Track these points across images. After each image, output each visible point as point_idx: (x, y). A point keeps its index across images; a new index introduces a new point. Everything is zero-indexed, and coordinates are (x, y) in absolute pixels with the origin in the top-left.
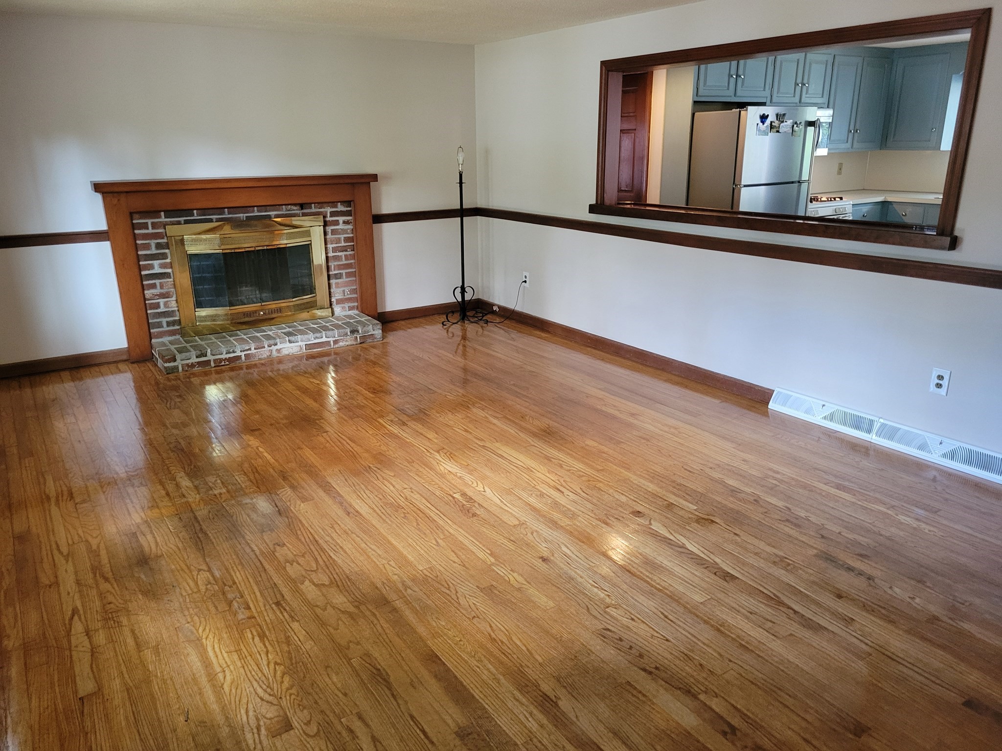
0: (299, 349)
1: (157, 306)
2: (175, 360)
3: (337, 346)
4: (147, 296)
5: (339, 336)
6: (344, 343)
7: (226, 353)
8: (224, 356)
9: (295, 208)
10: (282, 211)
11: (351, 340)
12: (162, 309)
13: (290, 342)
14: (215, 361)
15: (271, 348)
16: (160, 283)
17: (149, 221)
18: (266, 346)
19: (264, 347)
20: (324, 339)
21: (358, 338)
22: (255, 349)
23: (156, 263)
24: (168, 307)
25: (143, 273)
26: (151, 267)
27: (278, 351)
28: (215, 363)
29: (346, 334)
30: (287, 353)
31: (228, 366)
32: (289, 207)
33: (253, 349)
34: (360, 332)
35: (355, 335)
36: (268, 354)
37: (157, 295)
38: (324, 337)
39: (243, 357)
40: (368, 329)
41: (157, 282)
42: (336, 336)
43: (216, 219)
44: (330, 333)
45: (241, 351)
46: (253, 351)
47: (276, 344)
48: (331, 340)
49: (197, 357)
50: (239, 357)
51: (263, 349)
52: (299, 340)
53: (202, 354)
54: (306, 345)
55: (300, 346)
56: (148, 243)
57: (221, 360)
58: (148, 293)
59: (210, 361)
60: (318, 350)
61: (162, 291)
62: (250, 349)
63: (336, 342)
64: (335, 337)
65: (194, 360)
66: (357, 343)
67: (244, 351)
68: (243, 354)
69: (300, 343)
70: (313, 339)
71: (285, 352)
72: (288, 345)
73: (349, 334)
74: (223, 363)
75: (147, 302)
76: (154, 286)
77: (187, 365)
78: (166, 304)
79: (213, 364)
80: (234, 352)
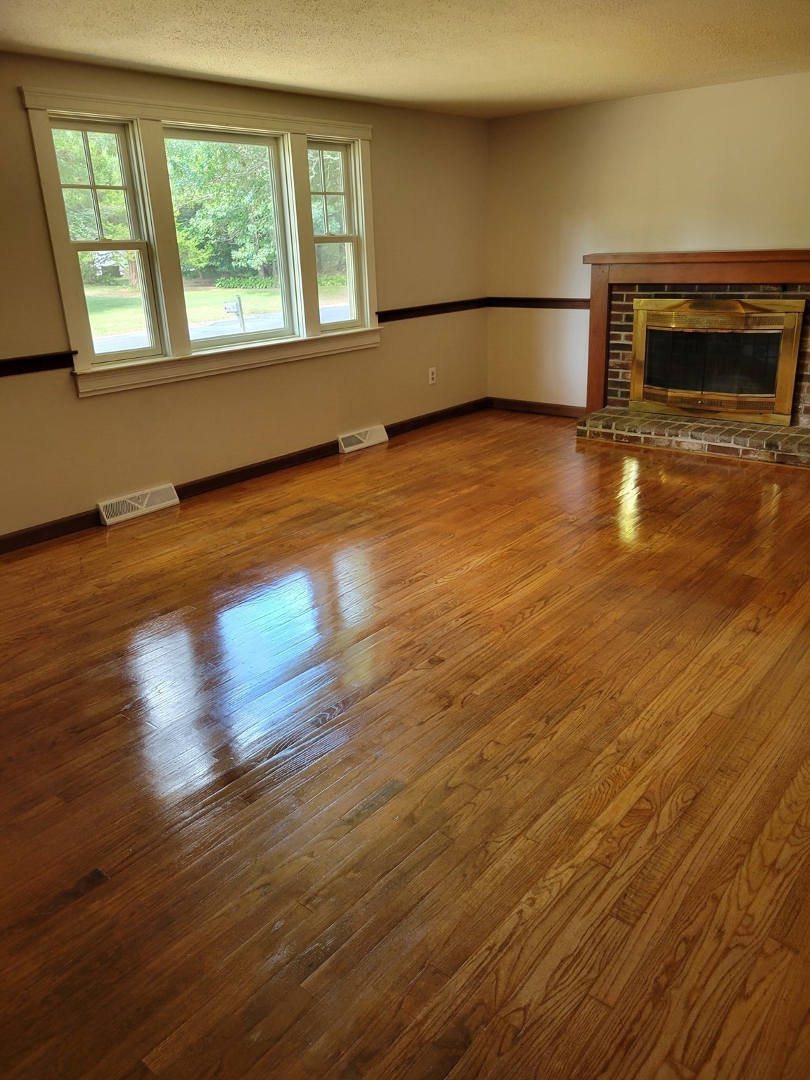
0: (700, 447)
1: (616, 375)
2: (585, 425)
3: (746, 457)
4: (610, 365)
5: (750, 446)
6: (756, 456)
7: (628, 431)
8: (625, 433)
9: (775, 289)
10: (759, 291)
11: (765, 455)
12: (620, 379)
13: (692, 437)
14: (617, 435)
15: (671, 438)
16: (623, 354)
17: (625, 293)
18: (667, 434)
19: (664, 435)
20: (732, 445)
21: (776, 455)
22: (655, 434)
23: (623, 334)
24: (625, 378)
25: (612, 342)
26: (618, 337)
27: (679, 443)
28: (617, 437)
29: (760, 447)
30: (686, 448)
31: (627, 444)
32: (768, 287)
33: (653, 433)
34: (780, 448)
35: (772, 451)
36: (667, 443)
37: (618, 365)
38: (733, 442)
39: (642, 440)
40: (791, 447)
41: (621, 352)
42: (748, 445)
43: (686, 295)
44: (741, 439)
45: (642, 433)
46: (652, 436)
47: (677, 436)
48: (741, 448)
49: (603, 427)
50: (639, 439)
51: (663, 437)
52: (703, 438)
53: (608, 425)
54: (709, 445)
55: (702, 445)
56: (620, 314)
57: (622, 436)
58: (612, 361)
59: (613, 434)
60: (723, 455)
61: (623, 362)
62: (650, 433)
63: (745, 452)
64: (745, 446)
65: (600, 429)
66: (772, 460)
67: (644, 433)
68: (643, 436)
69: (703, 442)
70: (718, 441)
71: (685, 446)
72: (689, 439)
73: (765, 447)
74: (623, 440)
75: (609, 370)
76: (617, 356)
77: (594, 432)
78: (624, 375)
79: (614, 437)
80: (635, 432)
